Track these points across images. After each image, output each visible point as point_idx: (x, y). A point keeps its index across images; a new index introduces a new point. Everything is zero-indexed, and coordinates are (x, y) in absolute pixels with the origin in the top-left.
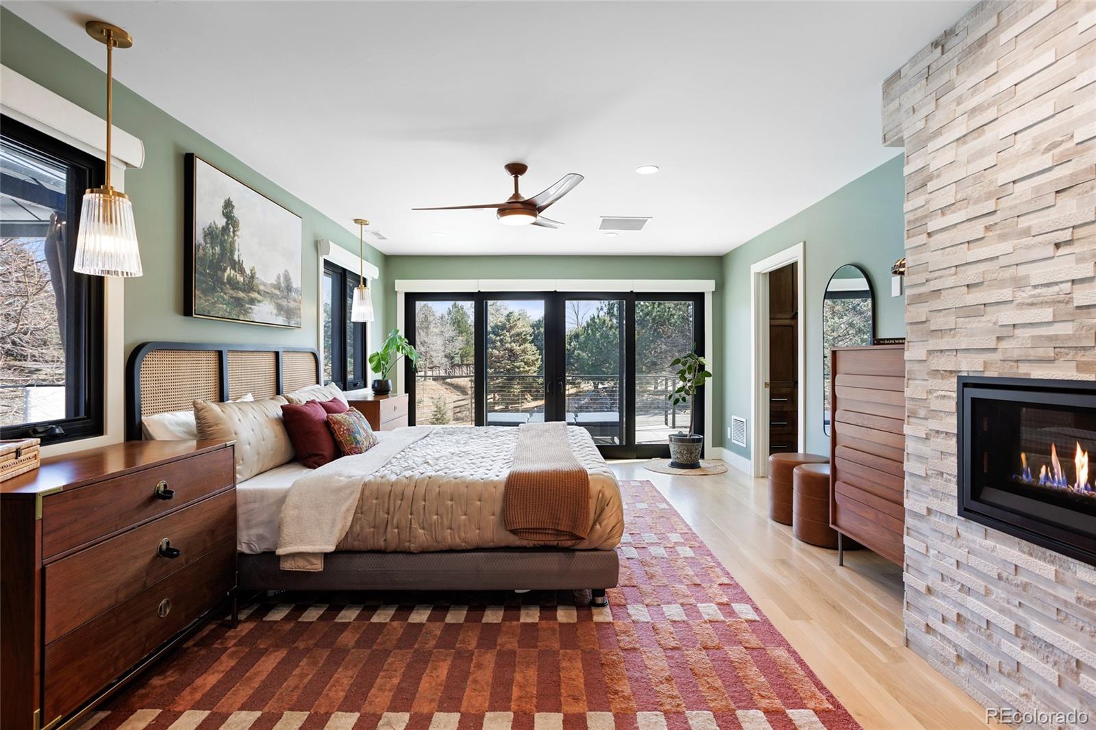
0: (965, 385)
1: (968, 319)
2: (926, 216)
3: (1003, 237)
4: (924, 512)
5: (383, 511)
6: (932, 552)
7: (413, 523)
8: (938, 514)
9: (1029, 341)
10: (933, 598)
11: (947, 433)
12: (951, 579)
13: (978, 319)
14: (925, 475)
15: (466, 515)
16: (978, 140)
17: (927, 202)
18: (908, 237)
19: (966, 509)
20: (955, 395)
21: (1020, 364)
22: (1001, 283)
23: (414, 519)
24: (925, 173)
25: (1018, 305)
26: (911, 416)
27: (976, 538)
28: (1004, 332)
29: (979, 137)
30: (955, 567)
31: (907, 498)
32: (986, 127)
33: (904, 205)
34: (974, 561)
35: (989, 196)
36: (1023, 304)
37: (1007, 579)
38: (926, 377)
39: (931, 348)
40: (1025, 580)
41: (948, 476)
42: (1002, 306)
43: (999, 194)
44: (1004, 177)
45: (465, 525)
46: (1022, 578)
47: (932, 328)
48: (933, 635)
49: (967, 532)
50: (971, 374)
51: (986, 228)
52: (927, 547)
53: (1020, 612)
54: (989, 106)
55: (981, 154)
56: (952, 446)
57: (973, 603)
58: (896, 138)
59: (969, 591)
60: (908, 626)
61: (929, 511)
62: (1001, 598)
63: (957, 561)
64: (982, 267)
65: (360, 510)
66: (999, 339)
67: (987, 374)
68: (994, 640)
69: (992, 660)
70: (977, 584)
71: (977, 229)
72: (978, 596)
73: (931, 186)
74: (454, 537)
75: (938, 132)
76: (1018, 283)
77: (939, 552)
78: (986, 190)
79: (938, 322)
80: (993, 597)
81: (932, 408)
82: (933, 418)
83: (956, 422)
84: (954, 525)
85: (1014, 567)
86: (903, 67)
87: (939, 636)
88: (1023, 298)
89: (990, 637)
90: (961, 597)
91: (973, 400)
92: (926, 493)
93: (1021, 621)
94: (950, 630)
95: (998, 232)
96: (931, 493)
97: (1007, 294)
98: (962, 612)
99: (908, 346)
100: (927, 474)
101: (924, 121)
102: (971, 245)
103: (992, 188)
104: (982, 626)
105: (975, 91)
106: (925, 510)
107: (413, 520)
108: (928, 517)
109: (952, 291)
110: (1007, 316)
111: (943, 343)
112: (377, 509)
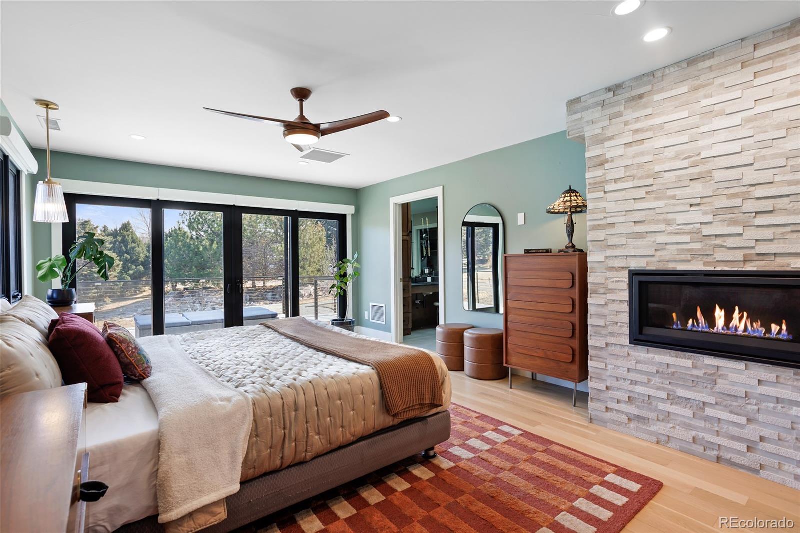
0: (633, 275)
1: (635, 240)
2: (603, 182)
3: (658, 199)
4: (604, 346)
5: (280, 428)
6: (610, 367)
7: (310, 431)
8: (614, 345)
9: (676, 252)
10: (610, 392)
11: (620, 301)
12: (624, 379)
13: (641, 240)
14: (604, 325)
15: (353, 410)
16: (639, 147)
17: (604, 175)
18: (589, 193)
19: (635, 340)
20: (627, 280)
21: (669, 263)
22: (658, 222)
23: (311, 427)
24: (602, 158)
25: (669, 233)
26: (593, 293)
27: (641, 354)
28: (660, 247)
29: (640, 145)
30: (627, 372)
31: (590, 340)
32: (645, 141)
33: (586, 174)
34: (640, 367)
35: (648, 177)
36: (672, 233)
37: (662, 372)
38: (605, 271)
39: (608, 255)
40: (673, 370)
41: (622, 324)
42: (657, 234)
43: (656, 176)
44: (658, 168)
45: (354, 420)
46: (671, 370)
47: (609, 244)
48: (610, 412)
49: (635, 352)
50: (637, 269)
51: (646, 193)
52: (606, 365)
53: (670, 387)
54: (647, 130)
55: (642, 154)
56: (626, 307)
57: (639, 389)
58: (578, 135)
59: (636, 383)
60: (592, 411)
61: (607, 345)
62: (658, 383)
63: (628, 369)
64: (644, 213)
65: (255, 433)
66: (656, 250)
67: (647, 269)
68: (653, 405)
69: (652, 416)
70: (643, 378)
71: (641, 193)
72: (642, 384)
73: (607, 166)
74: (346, 434)
75: (611, 138)
76: (669, 223)
77: (615, 366)
78: (646, 173)
79: (612, 241)
80: (653, 383)
81: (609, 288)
82: (610, 293)
83: (628, 295)
84: (627, 350)
85: (667, 365)
86: (583, 96)
87: (615, 412)
88: (671, 230)
89: (651, 404)
90: (631, 388)
91: (640, 283)
92: (605, 335)
93: (670, 391)
94: (624, 407)
95: (655, 196)
96: (609, 335)
97: (662, 227)
98: (632, 395)
99: (590, 254)
100: (606, 325)
101: (601, 130)
102: (636, 201)
103: (650, 173)
104: (646, 399)
105: (638, 121)
106: (605, 344)
107: (310, 429)
108: (607, 348)
109: (624, 224)
110: (661, 239)
111: (617, 252)
112: (274, 427)
